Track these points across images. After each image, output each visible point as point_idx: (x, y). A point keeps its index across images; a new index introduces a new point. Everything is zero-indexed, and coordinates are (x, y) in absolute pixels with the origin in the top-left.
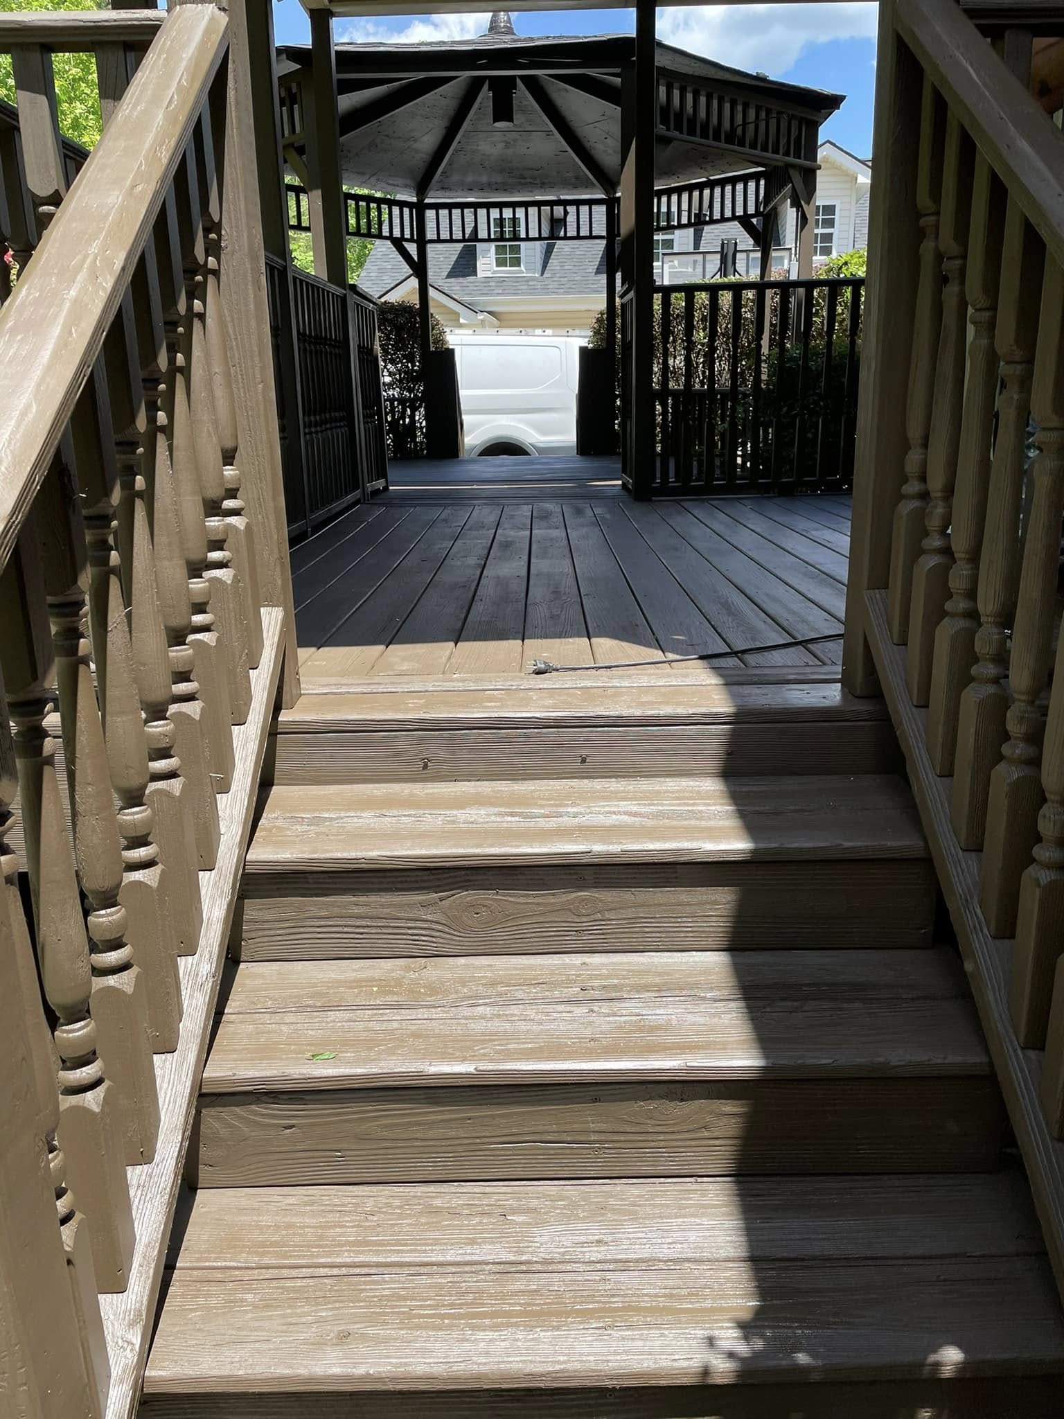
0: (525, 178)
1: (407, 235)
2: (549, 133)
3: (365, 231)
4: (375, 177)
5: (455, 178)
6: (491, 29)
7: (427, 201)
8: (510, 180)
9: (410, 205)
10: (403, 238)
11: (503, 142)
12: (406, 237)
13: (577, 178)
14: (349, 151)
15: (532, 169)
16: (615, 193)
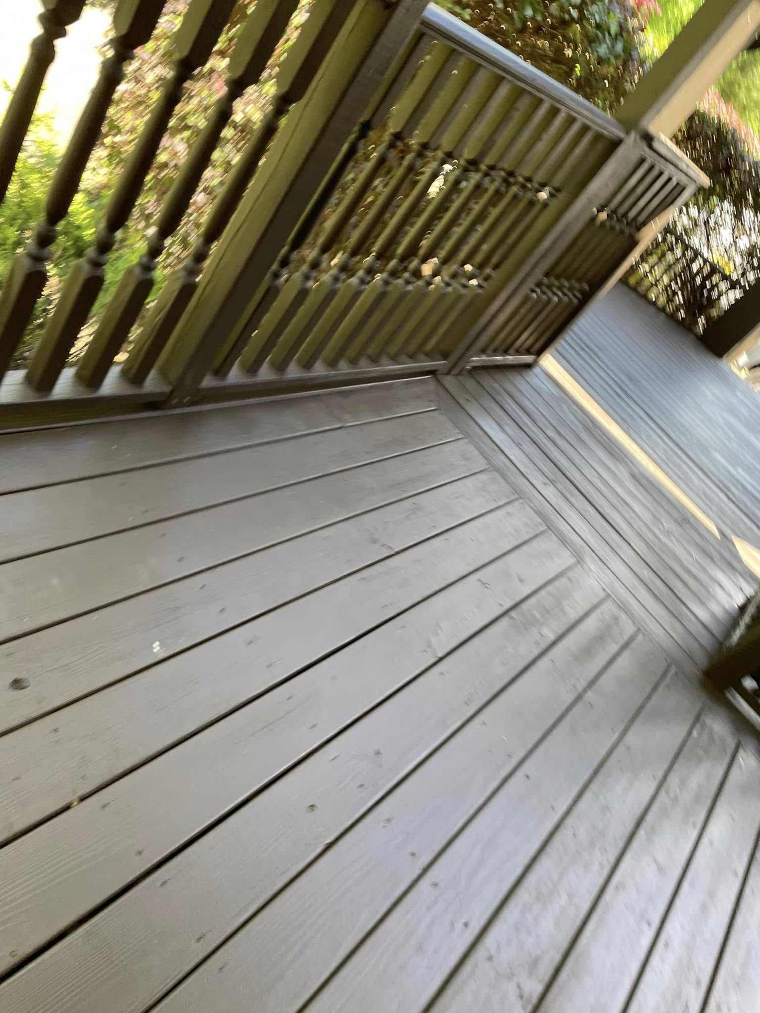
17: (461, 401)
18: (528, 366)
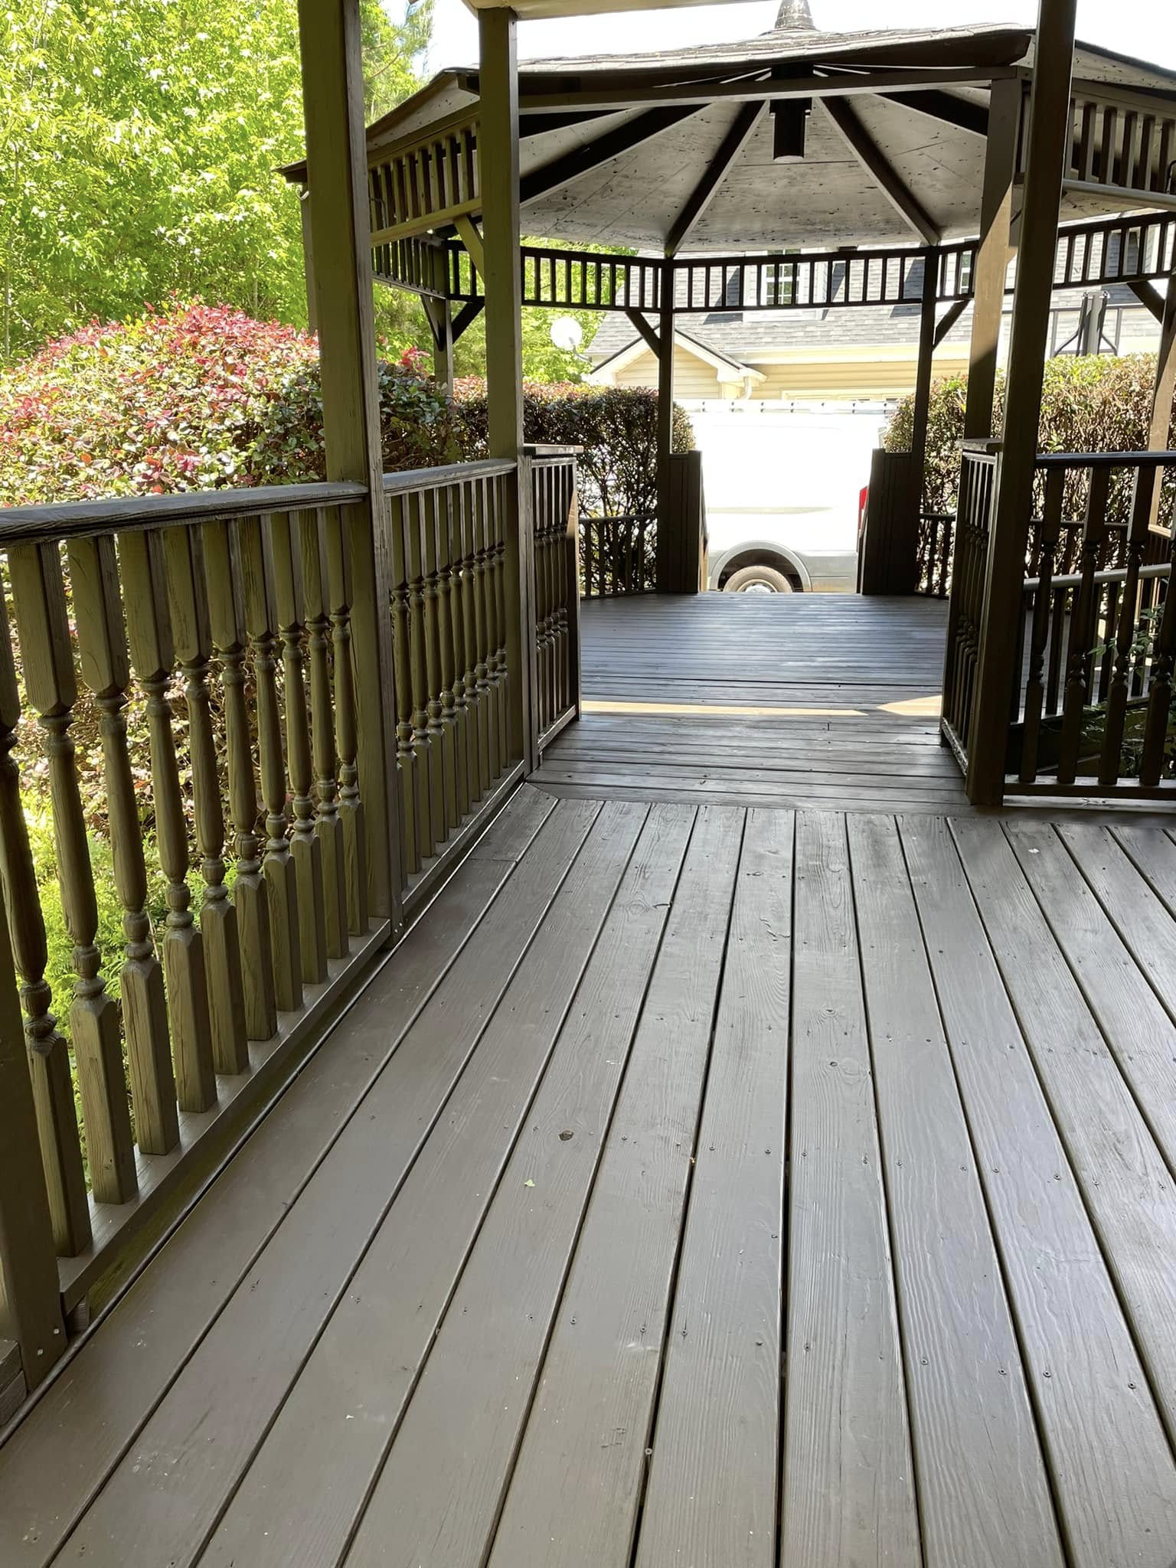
0: (813, 224)
1: (648, 303)
2: (852, 164)
3: (594, 301)
4: (610, 229)
5: (718, 226)
6: (779, 23)
7: (678, 257)
8: (792, 227)
9: (654, 263)
10: (642, 308)
11: (785, 177)
12: (646, 306)
13: (887, 222)
14: (575, 199)
15: (825, 212)
16: (940, 239)
17: (568, 780)
18: (576, 718)
